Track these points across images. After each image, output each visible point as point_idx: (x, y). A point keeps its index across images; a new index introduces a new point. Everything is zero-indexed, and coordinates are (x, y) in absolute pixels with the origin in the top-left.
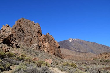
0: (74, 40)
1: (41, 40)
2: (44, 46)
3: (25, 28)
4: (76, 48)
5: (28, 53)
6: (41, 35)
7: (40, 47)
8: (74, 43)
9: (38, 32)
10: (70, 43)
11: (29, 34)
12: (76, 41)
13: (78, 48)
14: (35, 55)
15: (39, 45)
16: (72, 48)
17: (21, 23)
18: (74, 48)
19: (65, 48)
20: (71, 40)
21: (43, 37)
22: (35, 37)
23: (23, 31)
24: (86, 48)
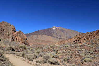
0: (57, 28)
1: (14, 35)
2: (16, 39)
3: (4, 28)
4: (58, 35)
5: (5, 43)
6: (15, 32)
7: (14, 39)
8: (56, 30)
9: (13, 30)
10: (53, 31)
11: (7, 32)
12: (59, 29)
13: (60, 35)
14: (9, 44)
15: (13, 38)
16: (54, 35)
17: (2, 25)
18: (57, 35)
19: (49, 35)
20: (54, 28)
21: (16, 33)
22: (11, 34)
23: (3, 30)
24: (66, 35)
